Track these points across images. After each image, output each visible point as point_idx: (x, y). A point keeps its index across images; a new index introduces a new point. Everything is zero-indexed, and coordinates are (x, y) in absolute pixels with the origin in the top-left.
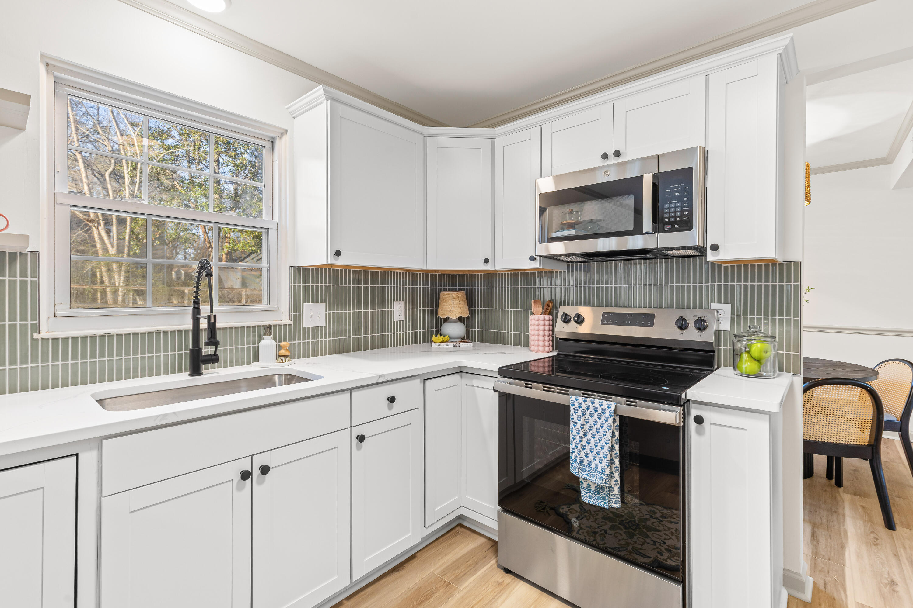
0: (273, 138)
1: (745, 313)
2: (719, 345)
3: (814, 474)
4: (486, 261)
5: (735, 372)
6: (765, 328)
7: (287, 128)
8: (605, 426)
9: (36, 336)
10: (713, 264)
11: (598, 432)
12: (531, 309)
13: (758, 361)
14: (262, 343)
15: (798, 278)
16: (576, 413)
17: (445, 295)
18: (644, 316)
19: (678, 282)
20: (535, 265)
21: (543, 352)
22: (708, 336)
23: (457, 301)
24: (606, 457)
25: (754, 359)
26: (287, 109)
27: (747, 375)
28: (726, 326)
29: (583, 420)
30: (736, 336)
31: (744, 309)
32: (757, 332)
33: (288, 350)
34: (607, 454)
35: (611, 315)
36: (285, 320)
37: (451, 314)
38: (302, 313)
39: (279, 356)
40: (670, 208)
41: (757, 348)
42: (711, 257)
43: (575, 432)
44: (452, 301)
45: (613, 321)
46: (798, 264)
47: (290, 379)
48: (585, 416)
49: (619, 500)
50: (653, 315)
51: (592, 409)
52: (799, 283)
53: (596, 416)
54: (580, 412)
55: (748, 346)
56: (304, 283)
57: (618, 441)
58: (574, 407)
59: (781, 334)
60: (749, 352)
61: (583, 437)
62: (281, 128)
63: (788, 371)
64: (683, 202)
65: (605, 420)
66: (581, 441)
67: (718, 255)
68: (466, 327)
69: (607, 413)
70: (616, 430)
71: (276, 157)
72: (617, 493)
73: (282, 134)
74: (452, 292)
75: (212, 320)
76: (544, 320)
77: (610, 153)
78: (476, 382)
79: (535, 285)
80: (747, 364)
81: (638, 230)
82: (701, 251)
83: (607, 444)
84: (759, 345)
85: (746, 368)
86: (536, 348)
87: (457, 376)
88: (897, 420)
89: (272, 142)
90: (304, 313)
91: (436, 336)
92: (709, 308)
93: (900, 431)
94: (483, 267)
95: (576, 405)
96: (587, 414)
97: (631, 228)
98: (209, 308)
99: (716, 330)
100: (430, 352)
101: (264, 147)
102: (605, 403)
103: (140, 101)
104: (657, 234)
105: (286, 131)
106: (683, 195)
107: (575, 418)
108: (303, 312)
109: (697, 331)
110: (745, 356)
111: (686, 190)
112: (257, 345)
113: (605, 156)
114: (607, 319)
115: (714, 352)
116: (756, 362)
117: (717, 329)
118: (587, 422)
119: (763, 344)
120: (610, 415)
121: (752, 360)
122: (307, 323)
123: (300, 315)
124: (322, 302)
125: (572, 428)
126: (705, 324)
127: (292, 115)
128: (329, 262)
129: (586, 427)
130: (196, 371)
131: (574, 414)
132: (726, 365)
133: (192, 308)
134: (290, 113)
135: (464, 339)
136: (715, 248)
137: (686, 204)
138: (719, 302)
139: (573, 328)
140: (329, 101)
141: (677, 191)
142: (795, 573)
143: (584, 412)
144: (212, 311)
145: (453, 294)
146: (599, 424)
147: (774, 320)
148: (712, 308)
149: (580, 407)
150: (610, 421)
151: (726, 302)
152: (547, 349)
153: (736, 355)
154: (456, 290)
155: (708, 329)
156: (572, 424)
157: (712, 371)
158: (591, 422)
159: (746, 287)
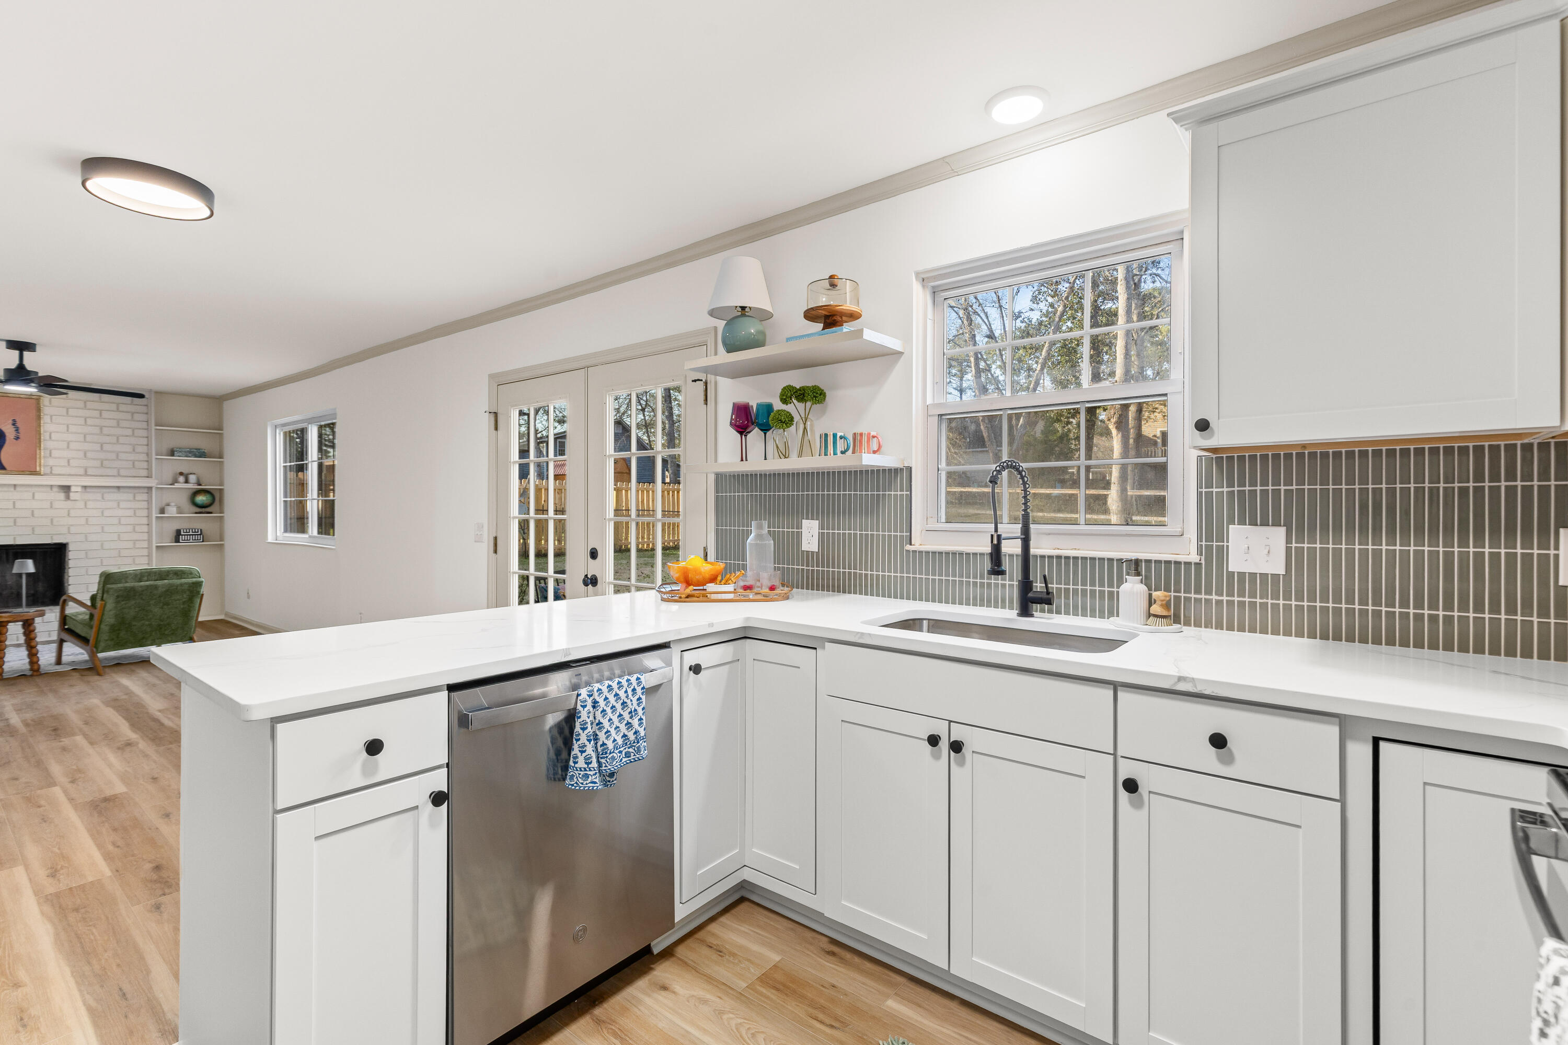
0: (1181, 233)
9: (908, 547)
14: (1125, 587)
33: (1167, 606)
36: (1189, 552)
38: (1225, 544)
39: (1150, 615)
56: (1231, 485)
75: (995, 542)
89: (1181, 240)
90: (1230, 544)
98: (993, 526)
103: (992, 274)
108: (1228, 542)
112: (1115, 590)
122: (1237, 563)
123: (1220, 549)
124: (1276, 524)
130: (1025, 612)
133: (1020, 525)
140: (1190, 133)
144: (996, 530)
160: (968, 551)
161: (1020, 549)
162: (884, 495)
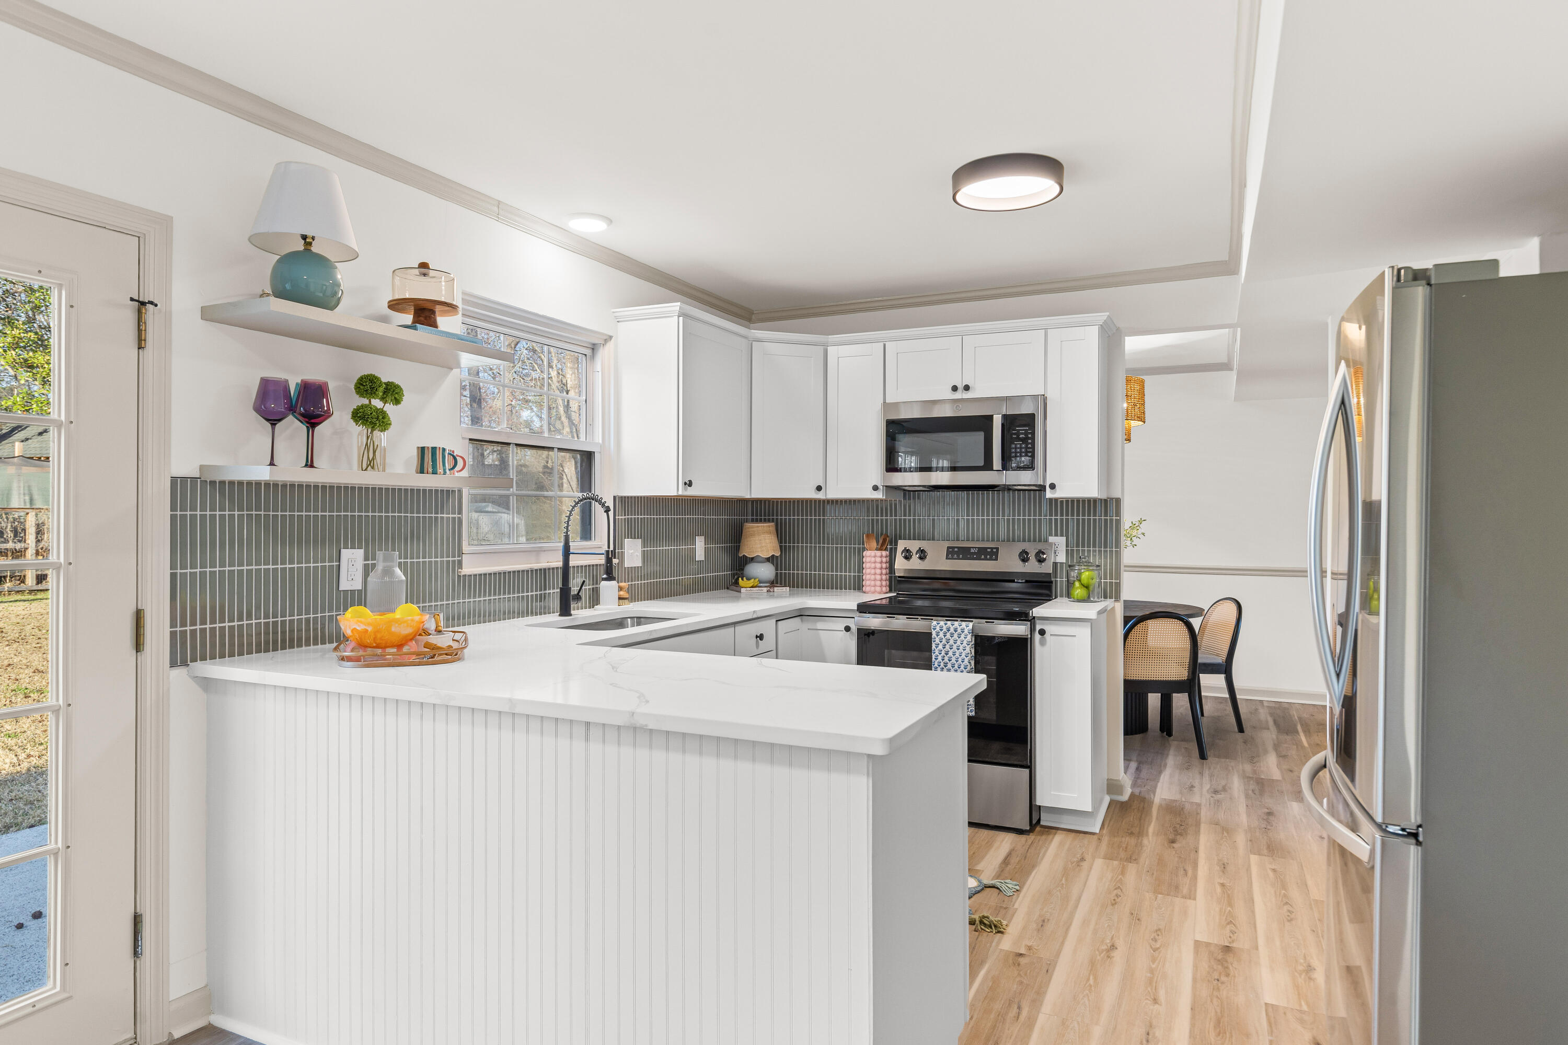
0: (594, 344)
1: (1078, 546)
2: (1056, 577)
3: (1149, 730)
4: (819, 488)
5: (1069, 599)
6: (1095, 559)
7: (611, 335)
8: (965, 643)
10: (1051, 500)
11: (958, 649)
12: (863, 544)
13: (1087, 587)
14: (604, 583)
15: (1118, 513)
16: (937, 635)
17: (750, 527)
18: (989, 550)
19: (1019, 515)
20: (879, 495)
21: (880, 593)
22: (1047, 568)
23: (769, 535)
24: (966, 668)
25: (1084, 586)
26: (613, 312)
27: (1079, 601)
28: (1062, 558)
29: (944, 641)
30: (1070, 566)
31: (1076, 542)
32: (1086, 562)
33: (627, 591)
34: (967, 666)
35: (956, 549)
37: (762, 551)
38: (623, 551)
39: (619, 598)
40: (1016, 448)
41: (1086, 575)
42: (1049, 494)
43: (937, 653)
44: (762, 535)
45: (958, 556)
46: (1118, 501)
47: (639, 620)
48: (946, 637)
49: (974, 709)
50: (997, 549)
51: (952, 630)
52: (1119, 518)
53: (956, 636)
54: (941, 634)
55: (1080, 574)
56: (625, 515)
57: (973, 658)
58: (935, 630)
59: (1106, 565)
60: (1080, 580)
61: (945, 655)
62: (606, 335)
63: (1111, 597)
64: (1027, 444)
65: (965, 638)
66: (943, 660)
67: (1055, 493)
68: (777, 569)
69: (966, 631)
70: (972, 648)
71: (598, 367)
72: (972, 703)
73: (606, 341)
74: (762, 524)
76: (881, 556)
77: (960, 386)
78: (821, 625)
79: (824, 516)
80: (1078, 591)
81: (988, 466)
82: (1042, 488)
83: (966, 657)
84: (1087, 573)
85: (1078, 594)
86: (873, 589)
87: (798, 620)
88: (1223, 662)
89: (593, 349)
90: (625, 551)
91: (742, 580)
92: (1046, 541)
93: (1225, 674)
94: (813, 495)
95: (938, 629)
96: (948, 635)
97: (981, 463)
99: (1053, 563)
100: (738, 599)
101: (586, 355)
102: (964, 624)
103: (500, 320)
104: (1005, 472)
105: (611, 337)
106: (1027, 438)
107: (937, 640)
108: (624, 549)
109: (1037, 563)
110: (1077, 584)
111: (1030, 433)
113: (955, 388)
114: (952, 553)
115: (1051, 582)
116: (1085, 589)
117: (1054, 561)
118: (948, 643)
119: (1090, 572)
120: (969, 632)
121: (1082, 586)
122: (627, 563)
123: (622, 553)
124: (639, 537)
125: (935, 650)
126: (1045, 556)
127: (617, 319)
128: (680, 493)
129: (948, 647)
131: (936, 636)
132: (1061, 596)
134: (615, 317)
135: (773, 583)
136: (1053, 486)
137: (1030, 446)
138: (1056, 535)
139: (915, 564)
140: (681, 318)
141: (1022, 434)
142: (1116, 780)
143: (945, 633)
145: (764, 526)
146: (959, 643)
147: (1100, 551)
148: (1050, 541)
149: (941, 630)
150: (969, 637)
151: (1062, 535)
152: (884, 589)
153: (1070, 584)
154: (765, 521)
155: (1046, 561)
156: (934, 646)
157: (1051, 600)
158: (951, 642)
159: (1078, 520)
160: (509, 570)
161: (562, 563)
162: (436, 518)
